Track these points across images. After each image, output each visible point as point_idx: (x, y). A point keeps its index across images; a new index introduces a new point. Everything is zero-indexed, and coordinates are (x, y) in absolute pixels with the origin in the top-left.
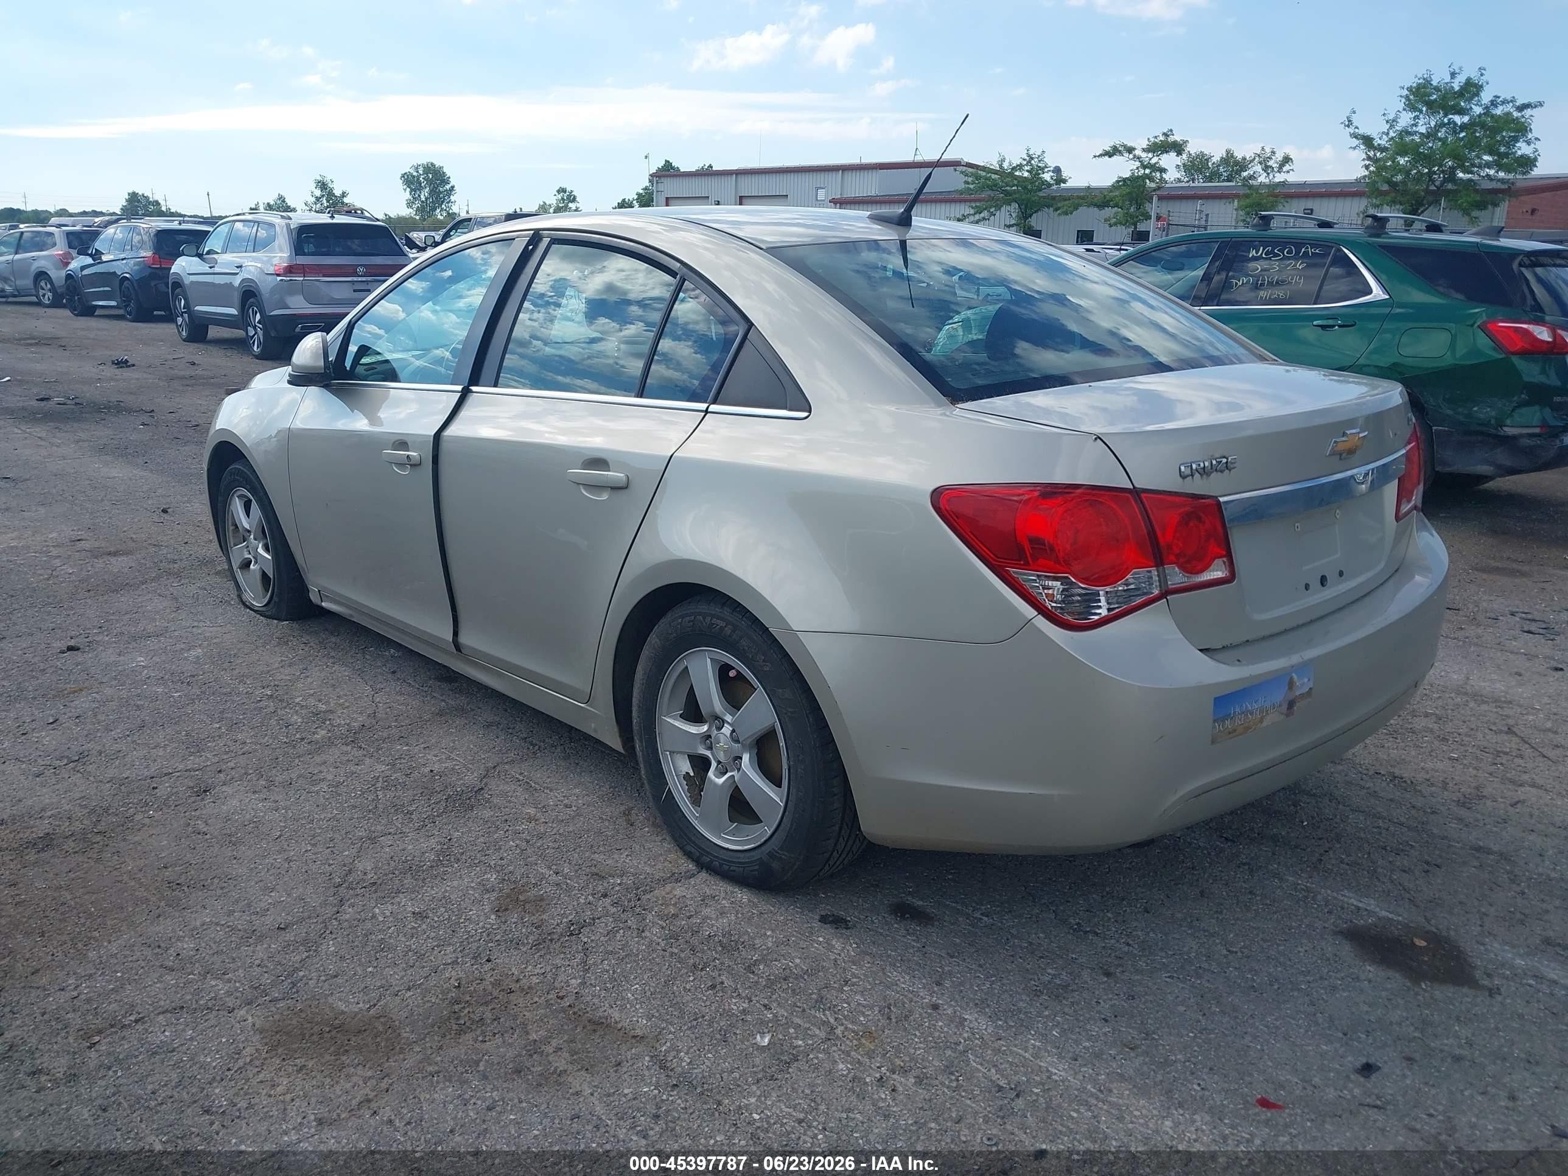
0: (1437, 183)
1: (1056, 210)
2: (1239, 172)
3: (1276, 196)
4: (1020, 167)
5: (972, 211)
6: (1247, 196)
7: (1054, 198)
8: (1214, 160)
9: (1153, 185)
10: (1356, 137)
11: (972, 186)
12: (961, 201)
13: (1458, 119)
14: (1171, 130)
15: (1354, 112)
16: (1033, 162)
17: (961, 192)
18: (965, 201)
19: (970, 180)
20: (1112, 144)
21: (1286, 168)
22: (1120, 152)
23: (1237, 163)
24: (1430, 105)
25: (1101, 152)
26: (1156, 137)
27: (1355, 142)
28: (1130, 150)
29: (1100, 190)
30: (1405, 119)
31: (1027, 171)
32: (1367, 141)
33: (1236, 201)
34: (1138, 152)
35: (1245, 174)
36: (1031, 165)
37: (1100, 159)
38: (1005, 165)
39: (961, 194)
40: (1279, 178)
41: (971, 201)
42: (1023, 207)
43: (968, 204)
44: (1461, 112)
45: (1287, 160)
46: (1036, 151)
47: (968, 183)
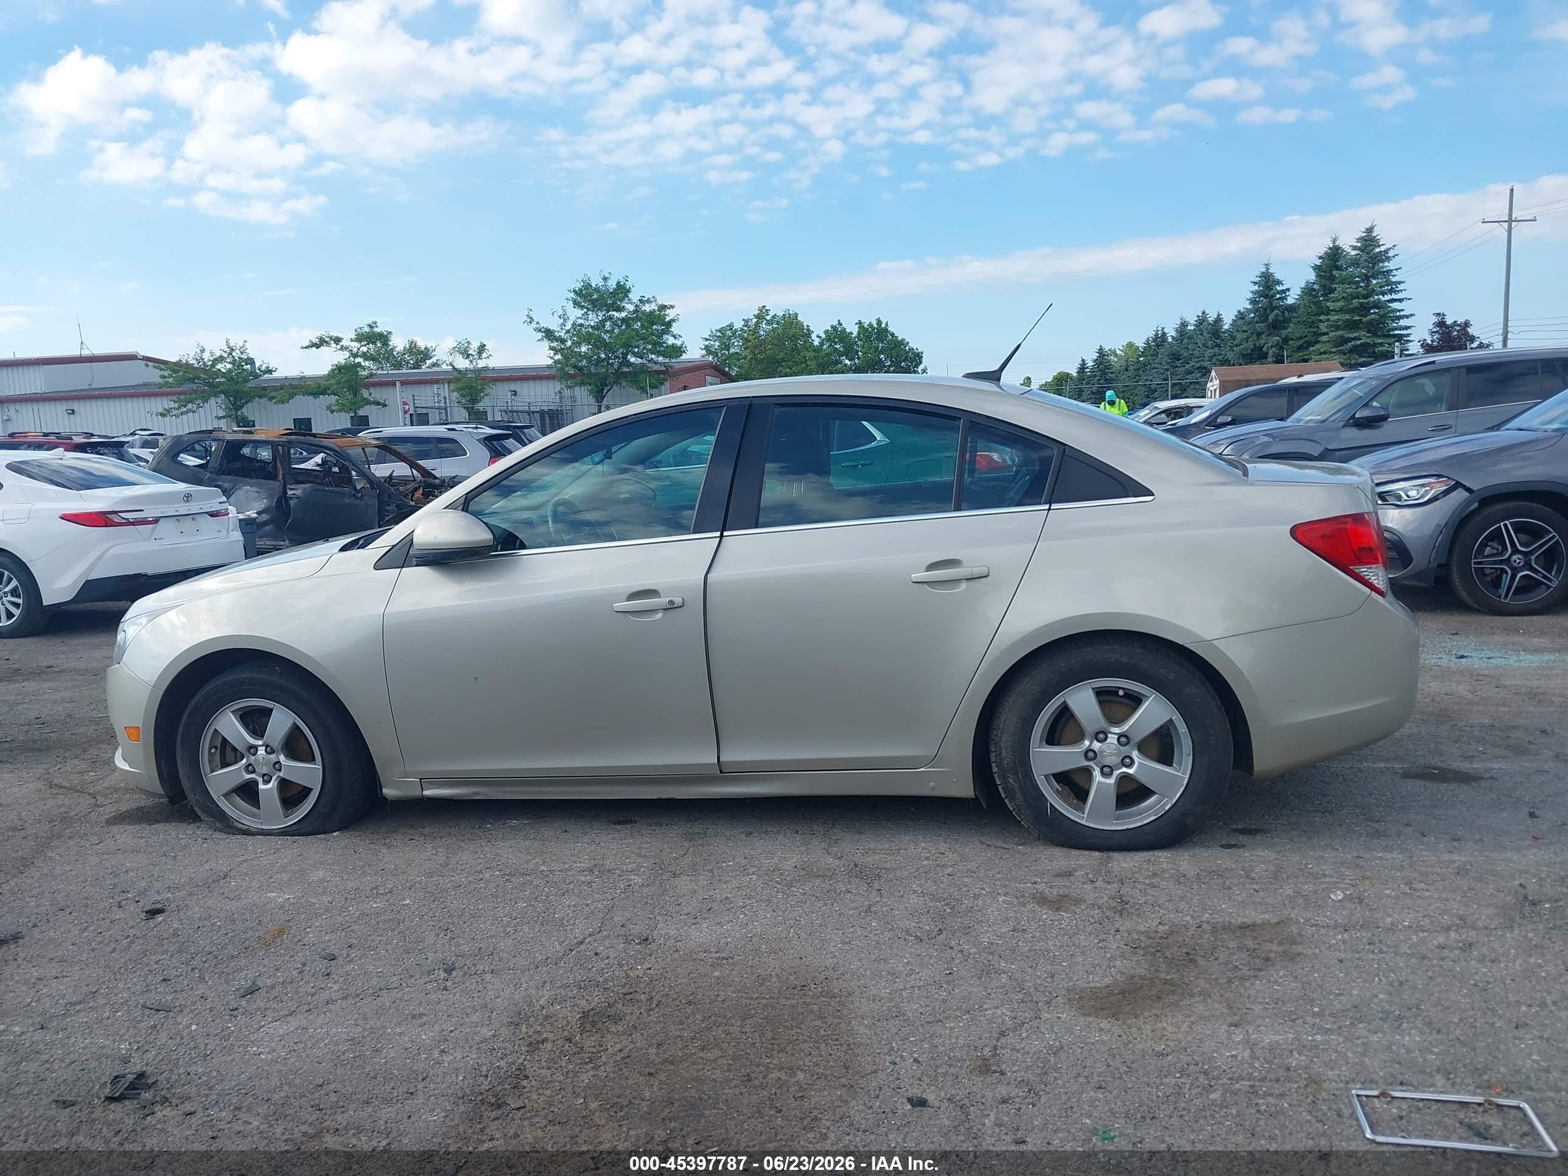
0: (616, 367)
1: (271, 399)
2: (424, 360)
3: (484, 379)
4: (221, 359)
5: (176, 405)
6: (458, 380)
7: (265, 389)
8: (398, 349)
9: (365, 373)
10: (540, 330)
11: (170, 380)
12: (161, 395)
13: (616, 314)
14: (376, 323)
15: (531, 310)
16: (234, 354)
17: (160, 386)
18: (167, 394)
19: (166, 373)
20: (319, 335)
21: (484, 355)
22: (327, 342)
23: (420, 352)
24: (593, 302)
25: (307, 343)
26: (361, 329)
27: (540, 335)
28: (337, 340)
29: (313, 379)
30: (575, 314)
31: (230, 363)
32: (549, 334)
33: (446, 385)
34: (344, 343)
35: (428, 362)
36: (233, 357)
37: (307, 350)
38: (206, 356)
39: (161, 388)
40: (481, 364)
41: (173, 394)
42: (232, 399)
43: (171, 398)
44: (620, 309)
45: (482, 348)
46: (236, 341)
47: (164, 377)
